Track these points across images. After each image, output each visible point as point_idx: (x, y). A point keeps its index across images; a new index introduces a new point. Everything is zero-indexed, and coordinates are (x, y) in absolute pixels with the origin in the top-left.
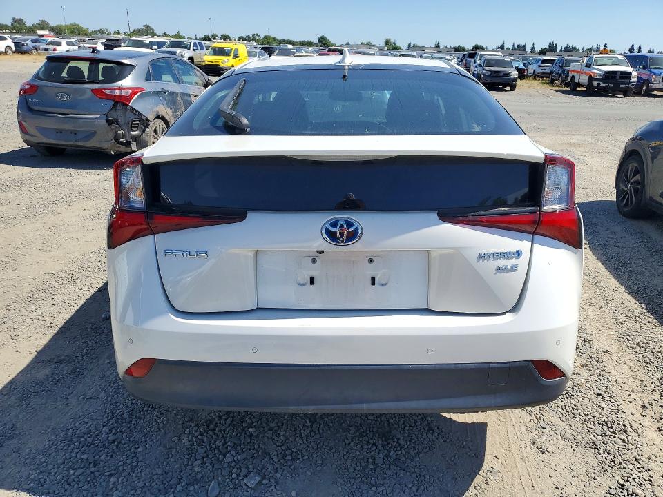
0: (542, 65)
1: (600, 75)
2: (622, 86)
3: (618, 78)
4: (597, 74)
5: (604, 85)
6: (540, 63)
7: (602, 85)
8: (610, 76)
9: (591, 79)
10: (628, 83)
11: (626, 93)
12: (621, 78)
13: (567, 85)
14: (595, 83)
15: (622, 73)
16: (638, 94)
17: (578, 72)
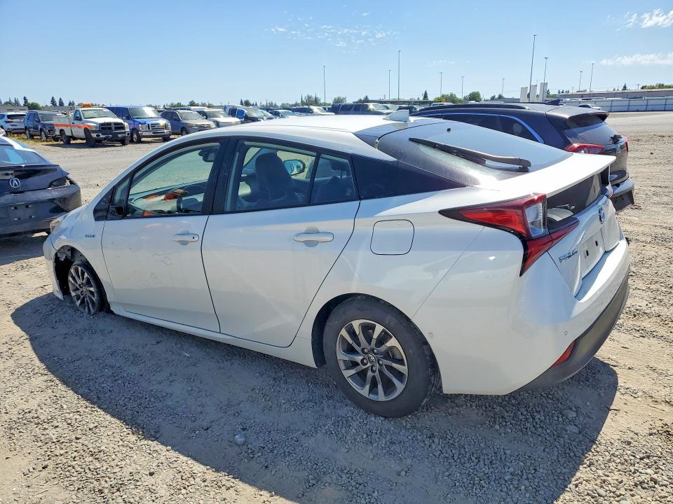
0: (9, 120)
1: (96, 127)
2: (119, 136)
3: (113, 128)
4: (93, 126)
5: (104, 136)
6: (6, 118)
7: (102, 136)
8: (105, 127)
9: (86, 131)
10: (125, 133)
11: (123, 142)
12: (116, 128)
13: (56, 139)
14: (94, 135)
15: (116, 124)
16: (132, 142)
17: (67, 126)
